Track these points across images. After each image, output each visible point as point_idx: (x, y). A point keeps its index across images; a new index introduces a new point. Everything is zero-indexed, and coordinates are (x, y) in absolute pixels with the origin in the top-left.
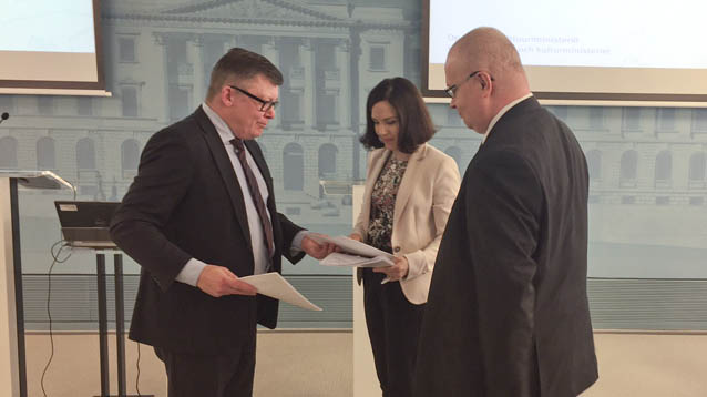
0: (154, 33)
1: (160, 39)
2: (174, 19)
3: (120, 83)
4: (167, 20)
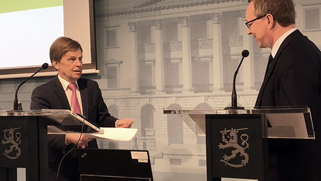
0: (129, 24)
1: (133, 27)
2: (142, 11)
3: (107, 64)
4: (138, 12)
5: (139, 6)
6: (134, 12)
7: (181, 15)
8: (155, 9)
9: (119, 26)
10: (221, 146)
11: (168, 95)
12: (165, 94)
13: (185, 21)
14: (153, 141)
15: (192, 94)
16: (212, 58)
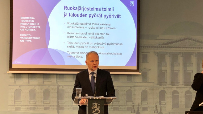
0: (154, 52)
1: (156, 54)
3: (142, 70)
4: (159, 47)
5: (160, 45)
6: (157, 47)
7: (180, 51)
8: (168, 47)
9: (149, 53)
10: (92, 108)
11: (172, 86)
12: (171, 86)
13: (181, 55)
14: (165, 107)
15: (184, 86)
16: (193, 71)
